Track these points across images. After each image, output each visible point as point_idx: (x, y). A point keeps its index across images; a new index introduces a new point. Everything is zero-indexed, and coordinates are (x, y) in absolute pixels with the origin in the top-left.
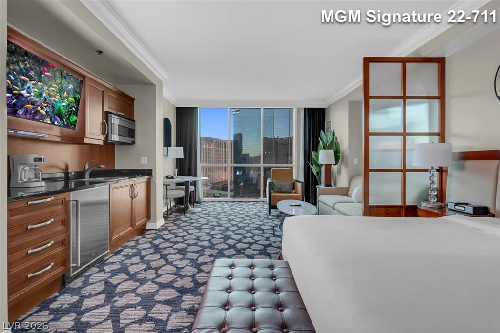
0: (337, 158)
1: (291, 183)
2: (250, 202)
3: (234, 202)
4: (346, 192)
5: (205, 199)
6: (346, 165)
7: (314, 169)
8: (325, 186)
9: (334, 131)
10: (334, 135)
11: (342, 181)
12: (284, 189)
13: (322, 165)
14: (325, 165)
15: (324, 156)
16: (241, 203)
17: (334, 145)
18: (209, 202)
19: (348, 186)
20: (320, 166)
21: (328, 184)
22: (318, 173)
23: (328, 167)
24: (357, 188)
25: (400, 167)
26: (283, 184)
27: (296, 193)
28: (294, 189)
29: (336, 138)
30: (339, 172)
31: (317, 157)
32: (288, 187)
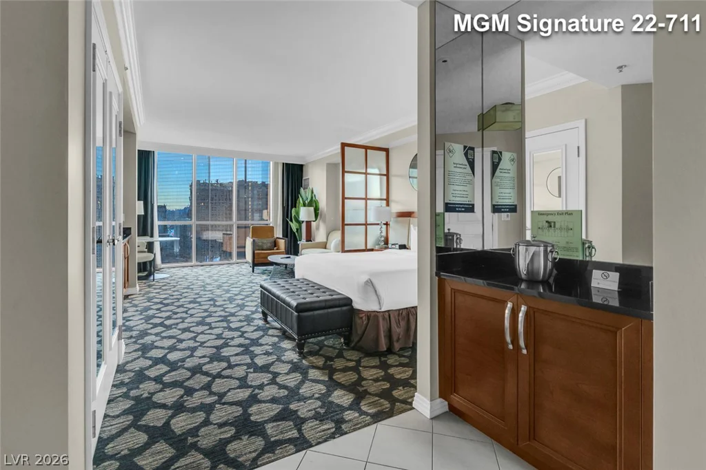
4: (324, 246)
7: (294, 226)
11: (320, 236)
13: (303, 222)
14: (307, 222)
19: (325, 240)
20: (300, 223)
21: (309, 239)
22: (297, 229)
23: (309, 224)
24: (334, 241)
25: (364, 222)
30: (318, 228)
31: (298, 213)
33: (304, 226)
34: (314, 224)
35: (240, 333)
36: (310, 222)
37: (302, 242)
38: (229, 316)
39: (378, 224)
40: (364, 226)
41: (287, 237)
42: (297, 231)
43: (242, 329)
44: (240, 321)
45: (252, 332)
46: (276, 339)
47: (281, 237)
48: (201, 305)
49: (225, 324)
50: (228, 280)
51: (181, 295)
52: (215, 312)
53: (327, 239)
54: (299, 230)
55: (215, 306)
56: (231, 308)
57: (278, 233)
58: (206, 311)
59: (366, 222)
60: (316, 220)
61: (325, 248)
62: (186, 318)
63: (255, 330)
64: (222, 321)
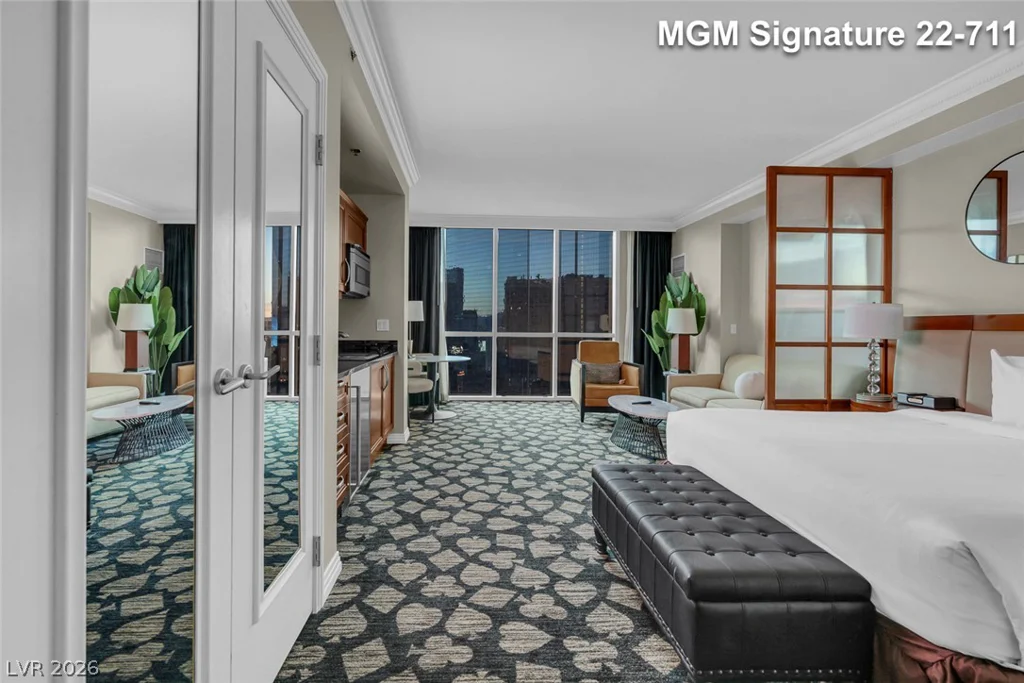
0: (700, 323)
1: (616, 366)
2: (535, 402)
3: (504, 402)
4: (716, 382)
5: (451, 397)
6: (716, 335)
7: (655, 343)
8: (680, 372)
9: (691, 274)
10: (691, 281)
12: (603, 378)
13: (673, 335)
14: (680, 335)
15: (676, 320)
16: (519, 404)
17: (693, 300)
18: (459, 401)
19: (719, 373)
20: (667, 337)
21: (685, 368)
22: (661, 349)
23: (684, 339)
25: (822, 339)
26: (602, 368)
27: (624, 384)
28: (621, 378)
29: (696, 287)
30: (701, 348)
31: (663, 320)
32: (610, 374)
33: (675, 343)
34: (694, 340)
35: (521, 498)
36: (689, 335)
37: (672, 373)
38: (514, 468)
39: (864, 345)
40: (823, 350)
41: (642, 362)
42: (661, 353)
43: (527, 493)
44: (528, 479)
45: (539, 500)
46: (570, 519)
47: (631, 361)
48: (482, 448)
49: (505, 480)
50: (527, 415)
51: (463, 430)
52: (499, 460)
53: (723, 370)
54: (665, 349)
55: (500, 451)
56: (521, 457)
57: (627, 354)
58: (487, 456)
59: (830, 338)
60: (699, 331)
61: (719, 387)
62: (461, 463)
63: (544, 498)
64: (503, 474)
